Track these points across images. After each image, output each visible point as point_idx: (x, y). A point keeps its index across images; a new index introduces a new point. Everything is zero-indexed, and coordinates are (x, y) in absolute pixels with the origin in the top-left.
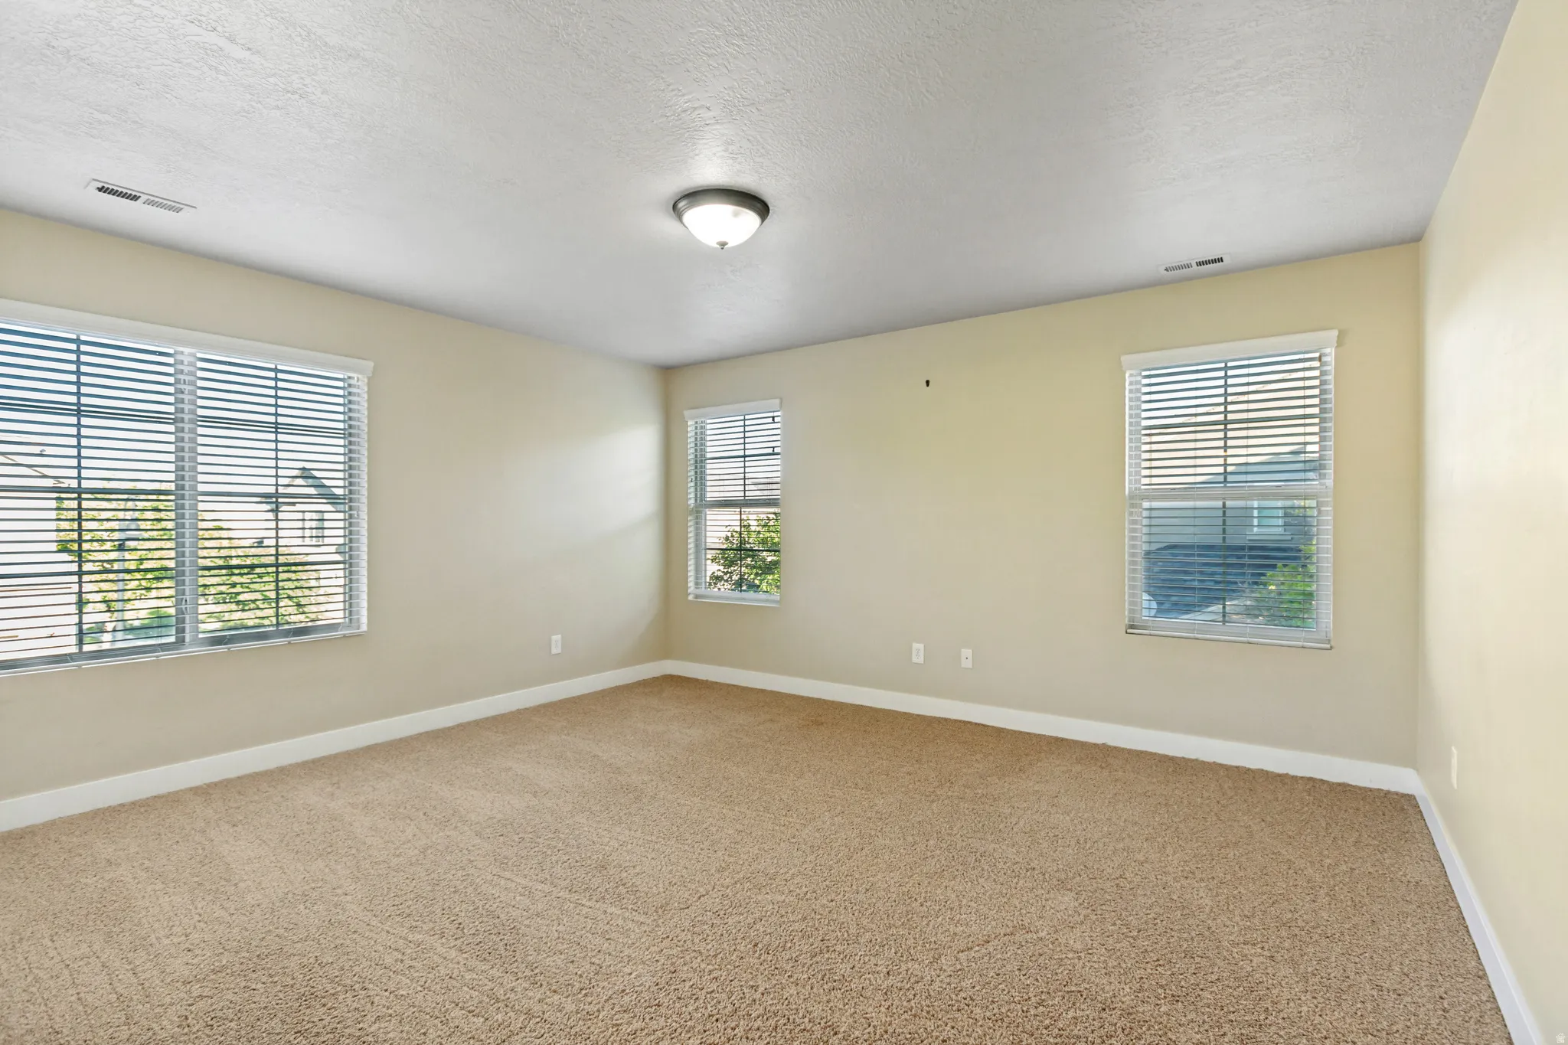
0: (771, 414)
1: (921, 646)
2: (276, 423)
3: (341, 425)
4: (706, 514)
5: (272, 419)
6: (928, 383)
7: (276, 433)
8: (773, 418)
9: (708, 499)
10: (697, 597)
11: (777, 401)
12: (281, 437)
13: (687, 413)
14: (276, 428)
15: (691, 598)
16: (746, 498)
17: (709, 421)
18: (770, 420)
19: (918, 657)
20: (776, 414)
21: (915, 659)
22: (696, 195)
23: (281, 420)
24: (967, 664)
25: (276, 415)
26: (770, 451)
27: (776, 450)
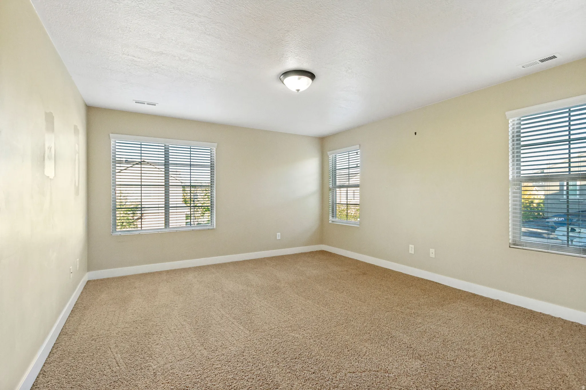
0: (356, 151)
1: (413, 246)
2: (190, 164)
3: (209, 164)
4: (336, 191)
5: (189, 163)
6: (415, 133)
7: (190, 167)
8: (357, 152)
9: (337, 185)
10: (333, 222)
11: (358, 146)
12: (192, 168)
13: (328, 153)
14: (190, 166)
15: (330, 222)
16: (350, 184)
17: (337, 155)
18: (356, 154)
19: (412, 251)
20: (358, 151)
21: (410, 252)
22: (287, 73)
23: (192, 163)
24: (432, 256)
25: (190, 162)
26: (356, 166)
27: (358, 165)
